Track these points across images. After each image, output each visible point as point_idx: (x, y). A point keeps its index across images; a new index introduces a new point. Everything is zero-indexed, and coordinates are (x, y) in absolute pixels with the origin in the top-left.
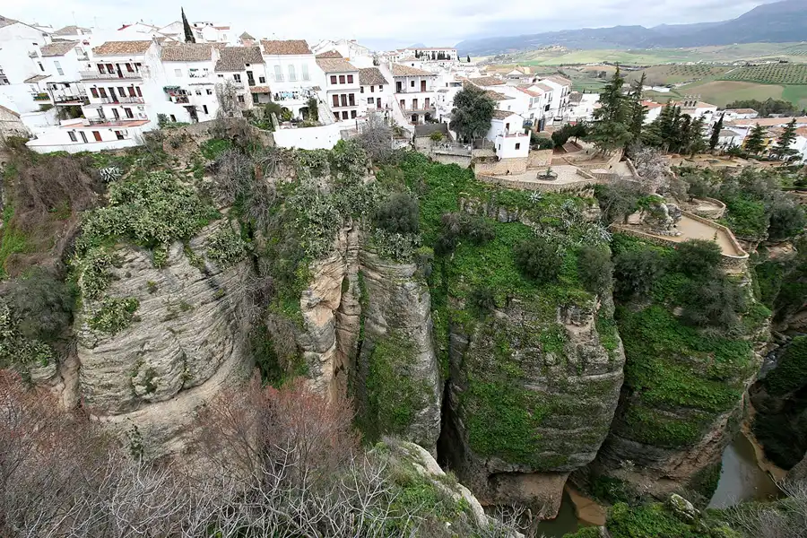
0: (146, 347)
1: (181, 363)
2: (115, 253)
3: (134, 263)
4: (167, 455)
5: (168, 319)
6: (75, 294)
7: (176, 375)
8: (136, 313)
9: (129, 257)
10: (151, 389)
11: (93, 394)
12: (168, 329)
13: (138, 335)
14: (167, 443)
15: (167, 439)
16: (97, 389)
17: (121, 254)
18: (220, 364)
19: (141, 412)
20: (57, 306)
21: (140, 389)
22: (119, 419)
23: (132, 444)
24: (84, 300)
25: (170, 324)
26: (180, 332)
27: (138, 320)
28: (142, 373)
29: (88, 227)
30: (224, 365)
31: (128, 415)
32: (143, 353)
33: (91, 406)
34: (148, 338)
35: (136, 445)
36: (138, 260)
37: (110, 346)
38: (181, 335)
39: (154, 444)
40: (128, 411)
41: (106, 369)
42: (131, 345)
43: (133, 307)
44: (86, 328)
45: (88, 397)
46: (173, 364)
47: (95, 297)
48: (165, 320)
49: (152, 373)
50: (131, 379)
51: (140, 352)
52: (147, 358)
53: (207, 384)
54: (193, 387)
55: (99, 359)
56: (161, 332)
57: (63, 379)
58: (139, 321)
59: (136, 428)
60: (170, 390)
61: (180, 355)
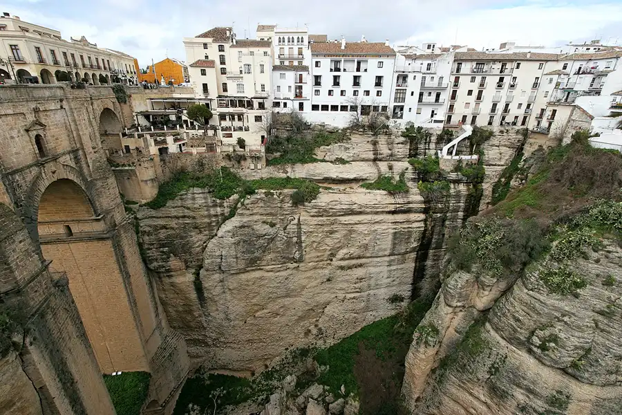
0: (566, 319)
1: (581, 352)
2: (601, 239)
3: (610, 255)
4: (507, 393)
5: (601, 313)
6: (546, 249)
7: (570, 357)
8: (578, 290)
9: (610, 248)
10: (543, 348)
11: (504, 314)
12: (593, 320)
13: (566, 305)
14: (515, 387)
15: (519, 386)
16: (508, 314)
17: (606, 242)
18: (614, 384)
19: (520, 353)
20: (529, 250)
21: (536, 340)
22: (503, 343)
23: (495, 363)
24: (548, 257)
25: (600, 318)
26: (602, 331)
27: (576, 296)
28: (547, 333)
29: (595, 211)
30: (616, 388)
31: (509, 345)
32: (559, 321)
33: (496, 320)
34: (573, 314)
35: (496, 366)
36: (616, 254)
37: (542, 298)
38: (601, 334)
39: (507, 379)
40: (512, 344)
41: (525, 309)
42: (557, 309)
43: (581, 285)
44: (536, 275)
45: (499, 314)
46: (576, 348)
47: (559, 261)
48: (597, 313)
49: (554, 338)
50: (536, 329)
51: (558, 318)
52: (559, 326)
53: (586, 387)
54: (574, 377)
55: (526, 298)
56: (587, 318)
57: (491, 290)
58: (577, 298)
59: (506, 357)
60: (556, 362)
61: (587, 346)
